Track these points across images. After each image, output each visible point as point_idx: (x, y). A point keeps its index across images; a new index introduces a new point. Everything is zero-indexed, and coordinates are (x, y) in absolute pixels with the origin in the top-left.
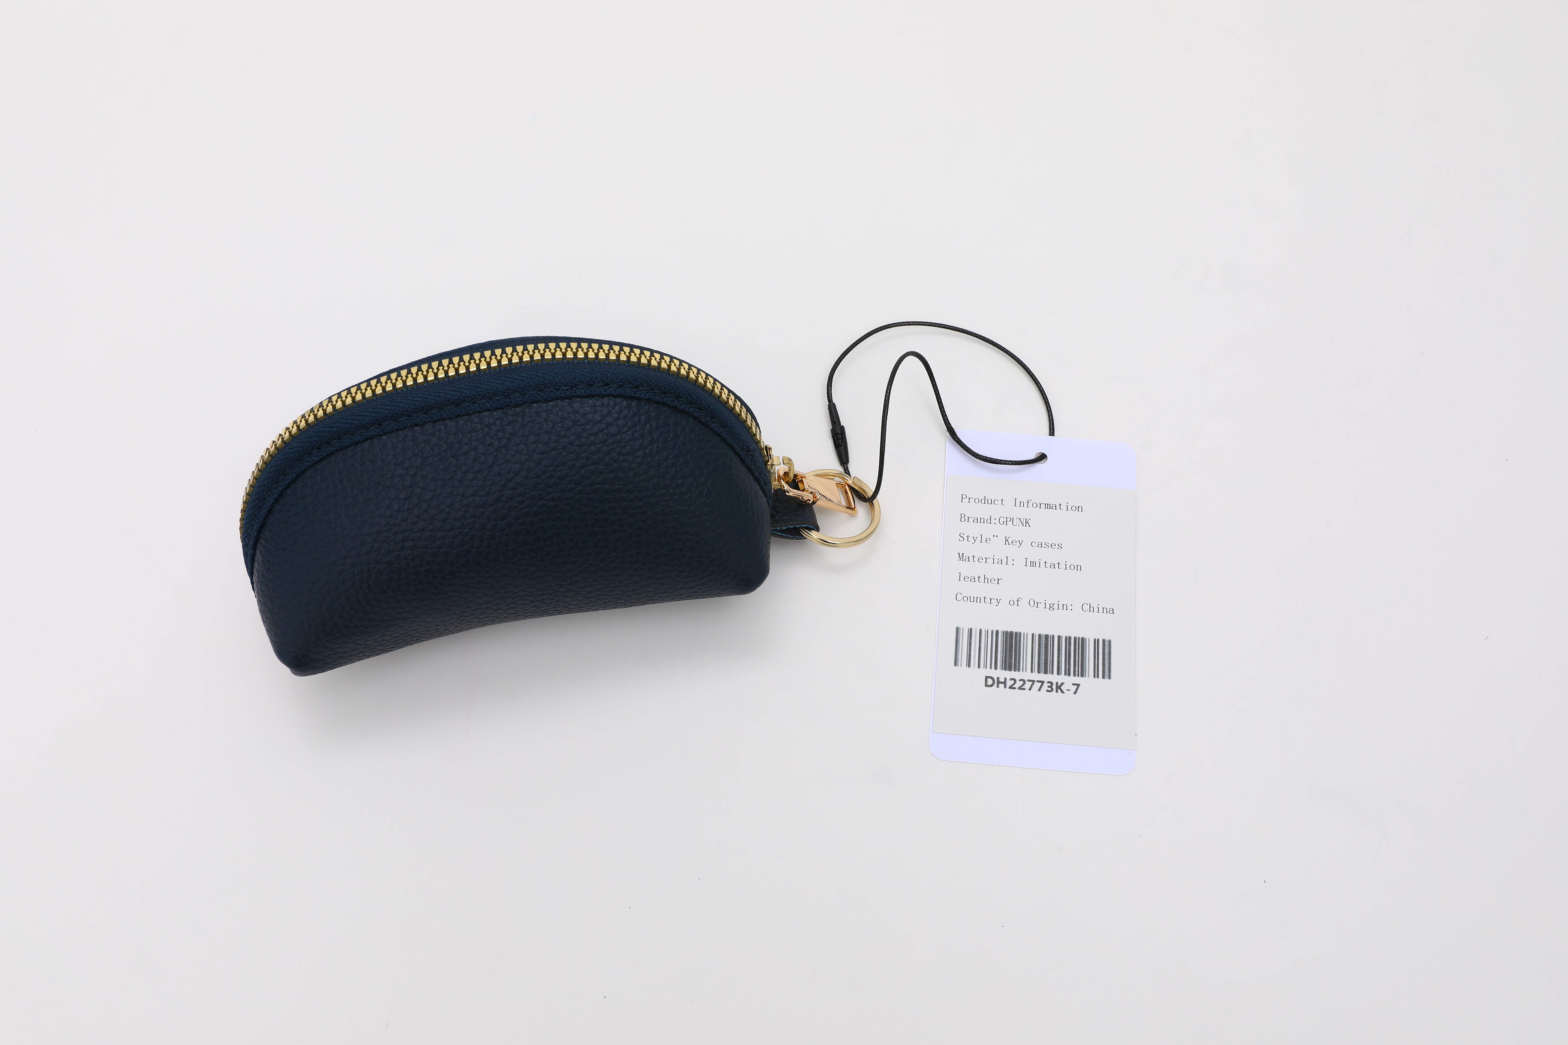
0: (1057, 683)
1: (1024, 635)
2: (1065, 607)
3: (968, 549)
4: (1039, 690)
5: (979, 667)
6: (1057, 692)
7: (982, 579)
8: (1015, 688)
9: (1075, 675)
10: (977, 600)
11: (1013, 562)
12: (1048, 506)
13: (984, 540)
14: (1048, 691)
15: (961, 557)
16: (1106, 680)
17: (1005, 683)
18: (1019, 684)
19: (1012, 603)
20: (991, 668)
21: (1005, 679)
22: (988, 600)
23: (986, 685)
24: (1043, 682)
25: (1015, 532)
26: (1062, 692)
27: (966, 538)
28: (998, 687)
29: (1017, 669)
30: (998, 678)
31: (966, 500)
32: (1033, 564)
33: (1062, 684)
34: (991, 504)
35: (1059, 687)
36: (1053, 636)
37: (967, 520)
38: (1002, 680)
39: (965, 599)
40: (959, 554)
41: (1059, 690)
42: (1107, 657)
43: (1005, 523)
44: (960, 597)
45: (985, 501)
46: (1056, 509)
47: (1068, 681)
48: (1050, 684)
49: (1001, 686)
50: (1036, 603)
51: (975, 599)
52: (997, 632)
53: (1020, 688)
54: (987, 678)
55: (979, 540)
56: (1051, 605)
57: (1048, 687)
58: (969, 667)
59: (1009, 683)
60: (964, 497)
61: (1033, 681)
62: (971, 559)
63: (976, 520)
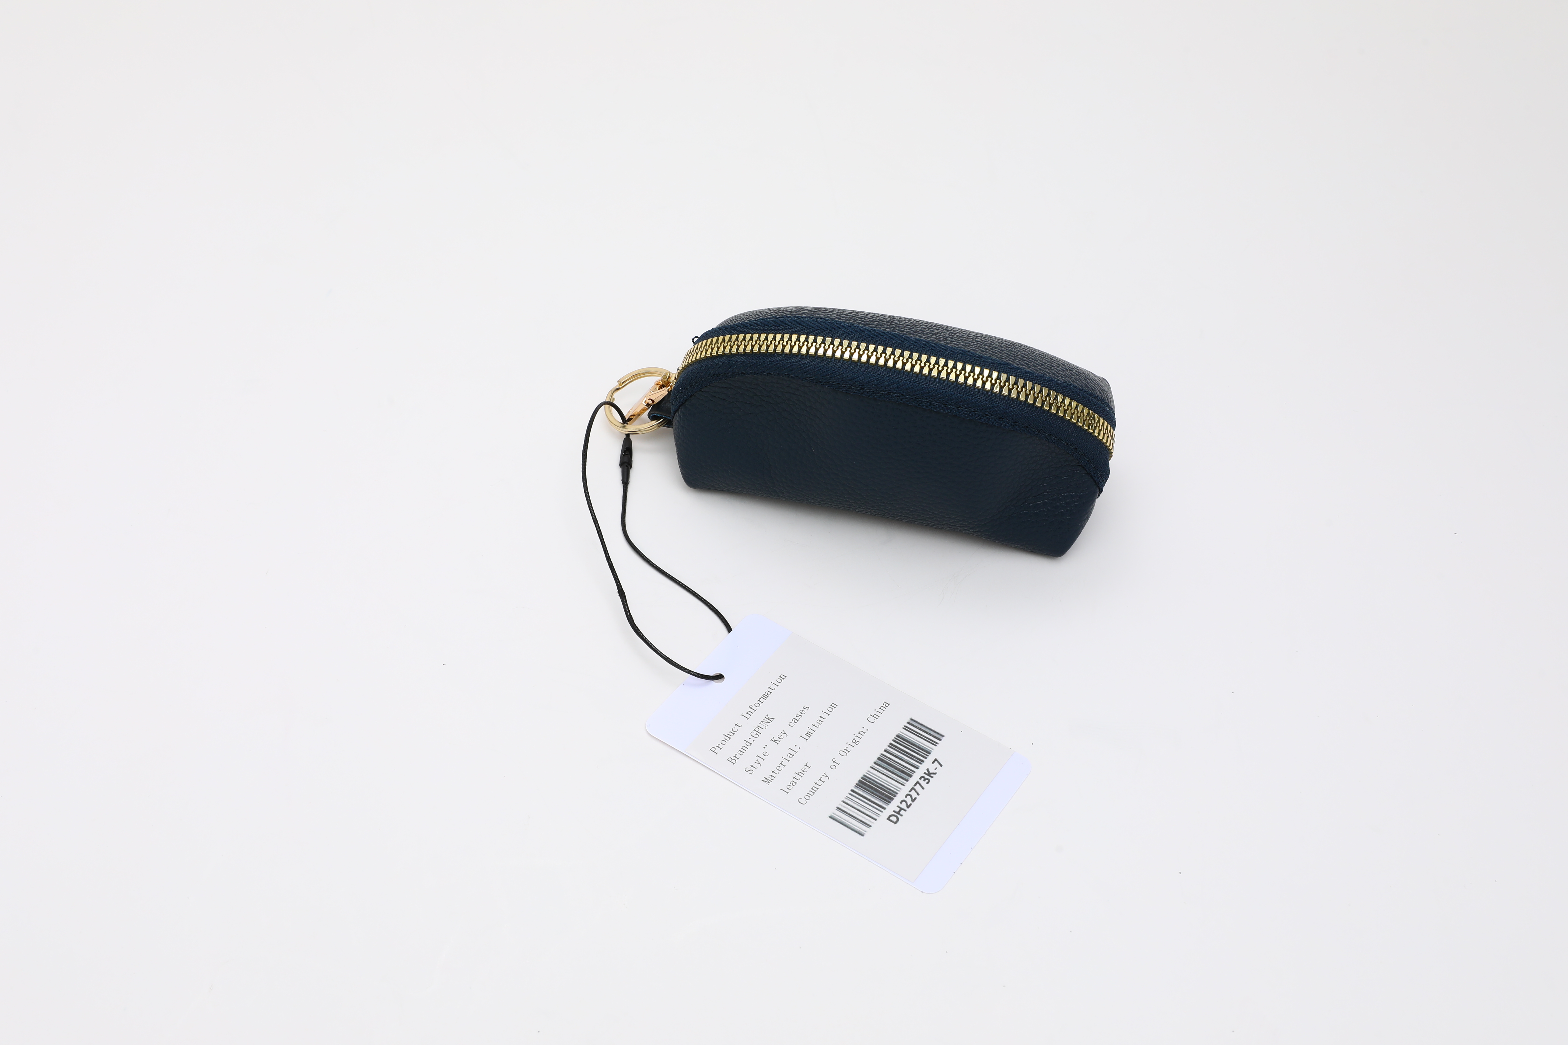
0: (925, 773)
1: (868, 774)
2: (862, 733)
3: (765, 770)
4: (923, 788)
5: (876, 820)
6: (932, 777)
7: (798, 777)
8: (911, 804)
9: (926, 758)
10: (813, 791)
11: (798, 747)
12: (765, 697)
13: (764, 757)
14: (928, 783)
15: (766, 781)
16: (943, 739)
17: (901, 809)
18: (909, 800)
19: (833, 767)
20: (882, 812)
21: (898, 807)
22: (820, 783)
23: (896, 823)
24: (918, 783)
25: (771, 731)
26: (935, 774)
27: (752, 768)
28: (902, 816)
29: (895, 794)
30: (894, 811)
31: (717, 750)
32: (809, 734)
33: (928, 770)
34: (734, 734)
35: (929, 774)
36: (882, 754)
37: (736, 759)
38: (897, 810)
39: (807, 797)
40: (763, 781)
41: (932, 775)
42: (923, 728)
43: (758, 733)
44: (803, 801)
45: (728, 737)
46: (771, 693)
47: (928, 764)
48: (923, 779)
49: (902, 812)
50: (845, 751)
51: (812, 790)
52: (852, 791)
53: (913, 800)
54: (888, 819)
55: (760, 760)
56: (854, 741)
57: (924, 780)
58: (871, 826)
59: (904, 806)
60: (713, 749)
61: (913, 789)
62: (774, 774)
63: (742, 752)
